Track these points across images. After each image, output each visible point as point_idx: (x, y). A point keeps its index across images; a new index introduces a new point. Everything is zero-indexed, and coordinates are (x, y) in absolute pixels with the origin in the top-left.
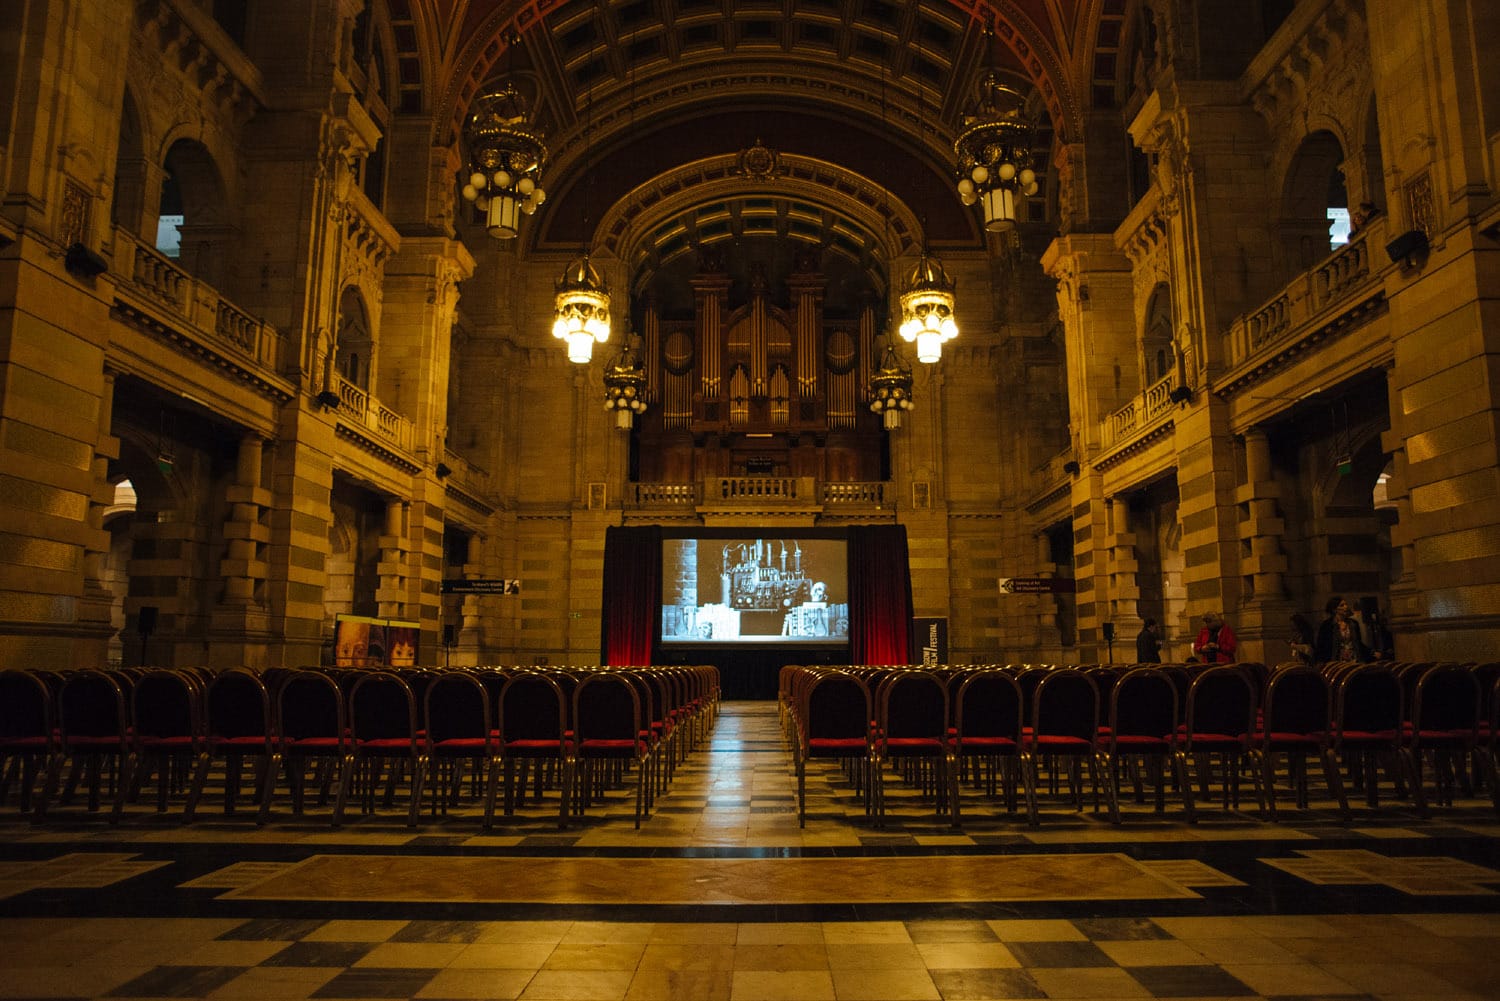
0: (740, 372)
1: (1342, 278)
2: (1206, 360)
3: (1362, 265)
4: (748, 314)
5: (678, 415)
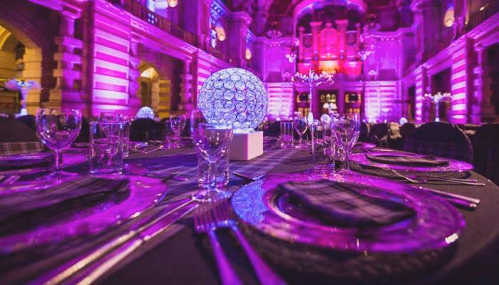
5: (308, 58)
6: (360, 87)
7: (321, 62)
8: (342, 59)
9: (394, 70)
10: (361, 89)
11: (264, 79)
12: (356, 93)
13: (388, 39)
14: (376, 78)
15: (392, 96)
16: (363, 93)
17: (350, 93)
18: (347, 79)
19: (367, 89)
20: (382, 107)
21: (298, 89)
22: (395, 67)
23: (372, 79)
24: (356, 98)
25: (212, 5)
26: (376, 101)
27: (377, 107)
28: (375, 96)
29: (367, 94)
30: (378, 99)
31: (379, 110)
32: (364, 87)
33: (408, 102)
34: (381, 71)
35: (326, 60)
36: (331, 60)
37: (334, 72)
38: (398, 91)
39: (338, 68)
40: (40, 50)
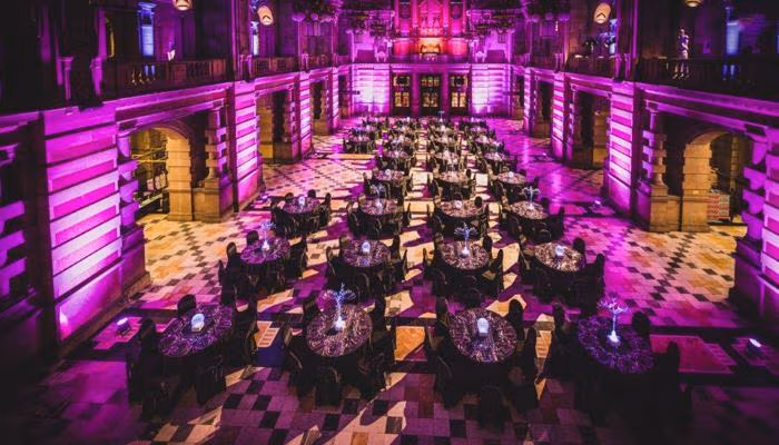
0: (424, 20)
5: (405, 32)
6: (466, 69)
7: (422, 39)
8: (446, 35)
9: (502, 51)
10: (467, 72)
11: (353, 61)
12: (462, 76)
14: (484, 60)
15: (500, 80)
16: (470, 76)
17: (456, 75)
18: (452, 59)
19: (474, 73)
20: (489, 92)
21: (394, 71)
22: (504, 48)
23: (480, 61)
24: (462, 82)
26: (482, 86)
27: (483, 92)
28: (483, 81)
29: (474, 78)
30: (486, 84)
31: (486, 95)
32: (471, 69)
33: (516, 94)
34: (490, 52)
35: (428, 36)
36: (433, 36)
37: (436, 50)
38: (507, 76)
39: (441, 45)
40: (187, 141)
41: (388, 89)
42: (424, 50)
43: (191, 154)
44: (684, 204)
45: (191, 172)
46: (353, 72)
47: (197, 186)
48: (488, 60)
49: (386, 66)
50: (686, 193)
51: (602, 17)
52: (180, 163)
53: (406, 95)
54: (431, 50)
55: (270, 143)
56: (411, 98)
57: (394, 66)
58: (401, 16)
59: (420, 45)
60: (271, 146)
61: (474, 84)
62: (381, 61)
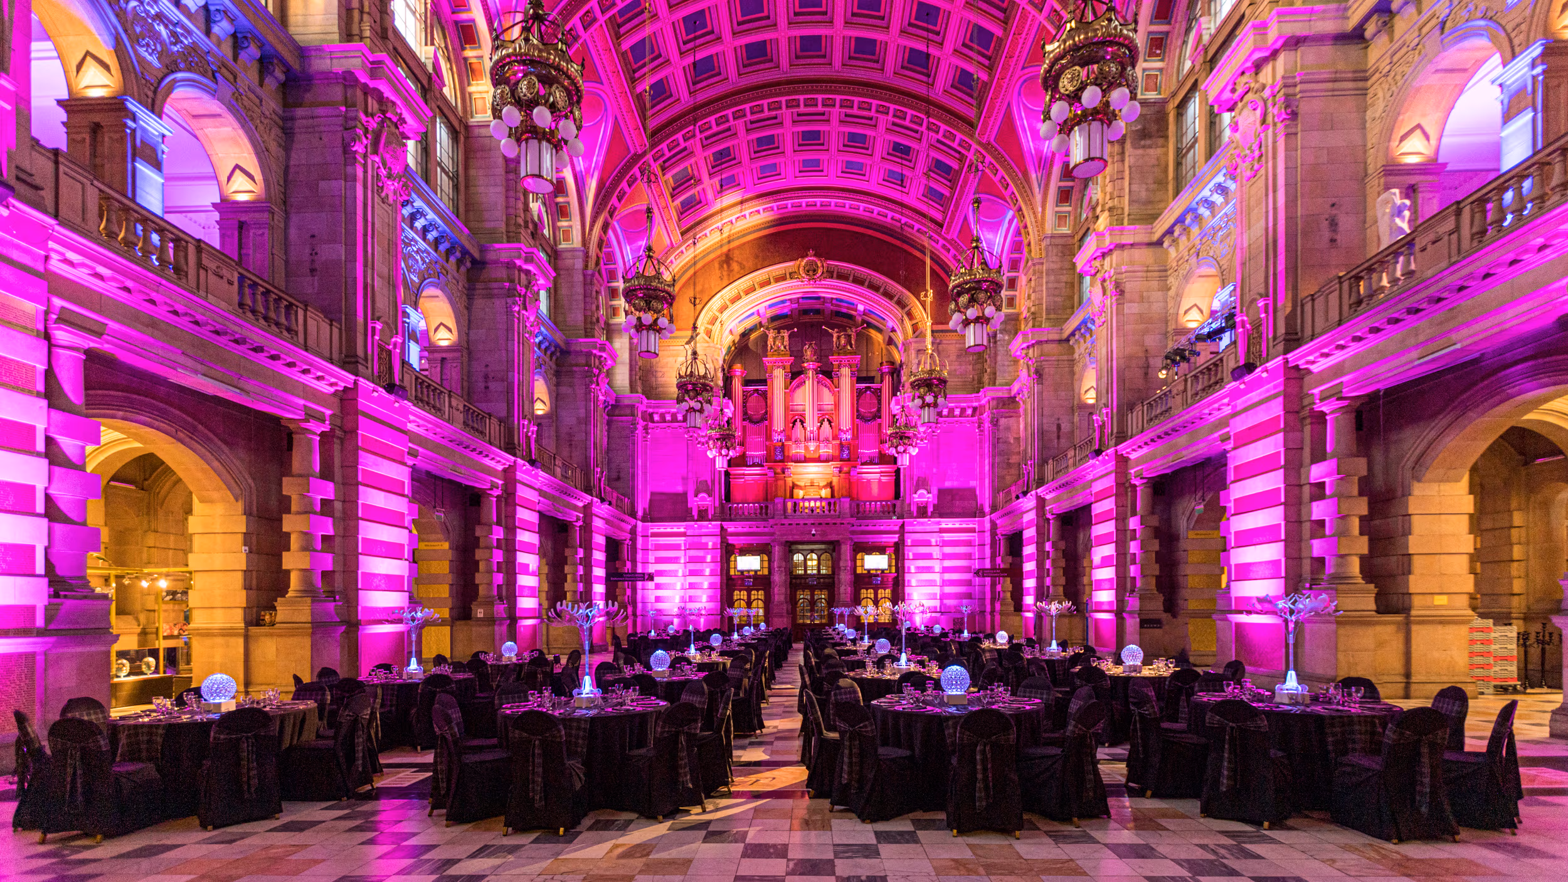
0: (798, 424)
1: (1206, 384)
2: (1115, 431)
3: (1219, 376)
4: (803, 383)
5: (756, 453)
6: (894, 532)
7: (794, 467)
8: (847, 458)
9: (972, 490)
10: (895, 538)
11: (640, 513)
12: (883, 547)
13: (957, 412)
14: (931, 509)
15: (968, 556)
16: (900, 547)
17: (869, 549)
18: (859, 512)
19: (910, 539)
20: (945, 583)
21: (731, 540)
22: (975, 483)
23: (922, 512)
25: (406, 211)
26: (929, 570)
27: (931, 583)
28: (929, 557)
29: (910, 551)
32: (902, 531)
33: (1005, 572)
34: (942, 493)
35: (806, 460)
36: (819, 460)
37: (825, 493)
38: (982, 545)
39: (835, 480)
40: (240, 506)
41: (716, 579)
42: (800, 494)
43: (247, 538)
44: (1414, 628)
45: (247, 587)
46: (640, 540)
47: (259, 622)
48: (941, 511)
49: (712, 526)
50: (1417, 601)
51: (1194, 315)
52: (218, 562)
53: (758, 595)
54: (812, 494)
55: (443, 623)
56: (768, 602)
57: (731, 528)
58: (746, 417)
59: (789, 481)
60: (447, 630)
61: (912, 566)
62: (703, 516)
